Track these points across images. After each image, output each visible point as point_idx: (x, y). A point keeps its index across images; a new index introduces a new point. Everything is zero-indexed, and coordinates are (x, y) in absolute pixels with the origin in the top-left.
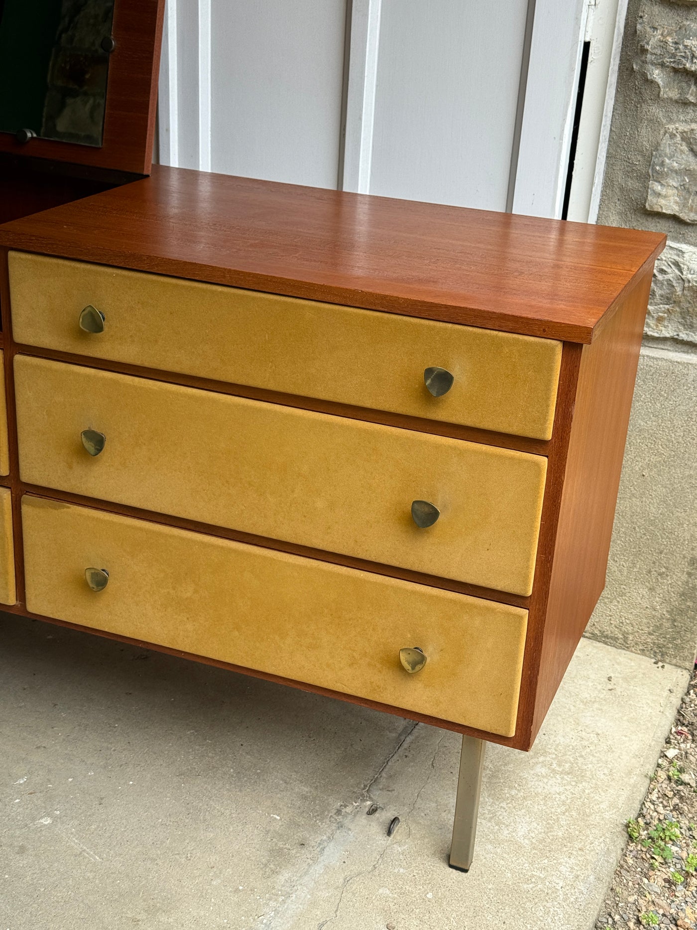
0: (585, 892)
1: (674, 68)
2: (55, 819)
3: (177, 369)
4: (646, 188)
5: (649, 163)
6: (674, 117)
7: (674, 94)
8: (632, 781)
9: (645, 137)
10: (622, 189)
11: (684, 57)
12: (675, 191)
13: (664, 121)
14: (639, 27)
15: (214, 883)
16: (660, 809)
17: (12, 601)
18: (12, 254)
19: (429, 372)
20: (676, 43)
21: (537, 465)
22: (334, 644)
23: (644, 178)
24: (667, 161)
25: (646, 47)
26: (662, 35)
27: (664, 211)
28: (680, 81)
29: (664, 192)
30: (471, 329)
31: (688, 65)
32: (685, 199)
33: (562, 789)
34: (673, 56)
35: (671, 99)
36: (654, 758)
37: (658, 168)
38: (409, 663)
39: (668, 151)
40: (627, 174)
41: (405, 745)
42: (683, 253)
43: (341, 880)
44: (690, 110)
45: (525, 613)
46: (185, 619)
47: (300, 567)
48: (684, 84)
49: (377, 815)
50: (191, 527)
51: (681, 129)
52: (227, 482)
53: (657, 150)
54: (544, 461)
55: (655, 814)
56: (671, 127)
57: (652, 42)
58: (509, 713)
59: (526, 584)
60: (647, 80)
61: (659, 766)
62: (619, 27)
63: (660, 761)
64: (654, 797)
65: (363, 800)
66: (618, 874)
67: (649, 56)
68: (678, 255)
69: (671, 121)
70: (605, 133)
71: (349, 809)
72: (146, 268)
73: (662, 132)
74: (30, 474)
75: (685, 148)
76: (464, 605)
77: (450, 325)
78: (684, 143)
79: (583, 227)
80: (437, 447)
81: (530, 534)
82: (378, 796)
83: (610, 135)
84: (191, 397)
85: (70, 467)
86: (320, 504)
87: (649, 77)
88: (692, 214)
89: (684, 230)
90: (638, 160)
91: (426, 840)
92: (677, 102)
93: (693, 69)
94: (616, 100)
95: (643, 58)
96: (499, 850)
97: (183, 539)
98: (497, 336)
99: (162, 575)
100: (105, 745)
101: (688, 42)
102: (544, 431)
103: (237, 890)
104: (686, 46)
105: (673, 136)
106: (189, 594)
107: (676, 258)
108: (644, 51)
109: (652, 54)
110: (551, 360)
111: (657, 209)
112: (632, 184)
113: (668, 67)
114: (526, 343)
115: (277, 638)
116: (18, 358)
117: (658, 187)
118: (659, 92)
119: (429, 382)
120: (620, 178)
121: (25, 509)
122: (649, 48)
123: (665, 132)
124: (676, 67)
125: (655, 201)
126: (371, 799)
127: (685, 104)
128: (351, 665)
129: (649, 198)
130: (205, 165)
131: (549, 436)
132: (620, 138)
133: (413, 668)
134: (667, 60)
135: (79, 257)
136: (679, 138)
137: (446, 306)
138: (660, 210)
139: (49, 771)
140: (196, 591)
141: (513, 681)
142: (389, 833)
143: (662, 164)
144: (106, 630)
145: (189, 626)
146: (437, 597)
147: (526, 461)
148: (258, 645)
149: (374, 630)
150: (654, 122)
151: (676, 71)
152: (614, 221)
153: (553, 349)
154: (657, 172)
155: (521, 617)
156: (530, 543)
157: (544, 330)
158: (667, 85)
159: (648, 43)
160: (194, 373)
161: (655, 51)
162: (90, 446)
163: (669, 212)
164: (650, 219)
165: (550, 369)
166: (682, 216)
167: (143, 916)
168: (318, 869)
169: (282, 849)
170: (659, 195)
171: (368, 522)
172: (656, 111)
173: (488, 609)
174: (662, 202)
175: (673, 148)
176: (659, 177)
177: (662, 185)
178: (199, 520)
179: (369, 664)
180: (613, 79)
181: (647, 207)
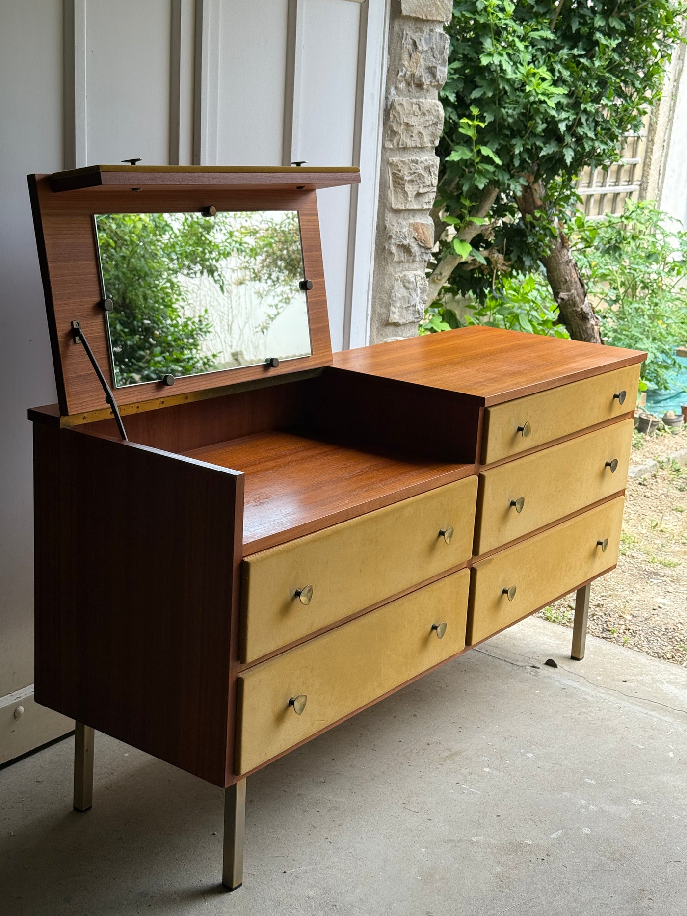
4: (389, 311)
5: (390, 297)
6: (396, 270)
7: (397, 258)
9: (387, 285)
10: (379, 314)
11: (402, 238)
12: (398, 309)
13: (393, 273)
17: (463, 647)
20: (400, 232)
23: (388, 306)
24: (397, 294)
26: (396, 228)
28: (399, 251)
29: (396, 311)
31: (404, 242)
34: (399, 238)
35: (396, 261)
37: (394, 299)
38: (605, 547)
39: (396, 288)
40: (380, 306)
44: (401, 265)
48: (400, 253)
51: (400, 276)
53: (393, 289)
56: (397, 276)
57: (394, 233)
60: (390, 253)
62: (374, 228)
65: (526, 669)
67: (392, 240)
73: (393, 279)
75: (402, 285)
76: (611, 506)
78: (401, 283)
80: (611, 431)
83: (373, 287)
87: (392, 251)
90: (384, 296)
92: (398, 262)
93: (406, 244)
94: (375, 267)
95: (389, 242)
104: (404, 233)
105: (398, 280)
108: (390, 237)
109: (393, 238)
111: (394, 321)
112: (383, 310)
113: (397, 244)
117: (393, 309)
118: (394, 258)
121: (478, 574)
122: (392, 236)
123: (395, 279)
125: (393, 317)
127: (401, 262)
129: (391, 315)
132: (377, 287)
134: (398, 241)
136: (400, 281)
143: (395, 296)
150: (390, 274)
151: (399, 245)
154: (393, 301)
158: (395, 254)
163: (397, 321)
166: (400, 322)
170: (394, 313)
172: (390, 268)
173: (617, 502)
174: (395, 316)
175: (398, 286)
176: (394, 303)
177: (395, 307)
180: (373, 255)
181: (390, 321)
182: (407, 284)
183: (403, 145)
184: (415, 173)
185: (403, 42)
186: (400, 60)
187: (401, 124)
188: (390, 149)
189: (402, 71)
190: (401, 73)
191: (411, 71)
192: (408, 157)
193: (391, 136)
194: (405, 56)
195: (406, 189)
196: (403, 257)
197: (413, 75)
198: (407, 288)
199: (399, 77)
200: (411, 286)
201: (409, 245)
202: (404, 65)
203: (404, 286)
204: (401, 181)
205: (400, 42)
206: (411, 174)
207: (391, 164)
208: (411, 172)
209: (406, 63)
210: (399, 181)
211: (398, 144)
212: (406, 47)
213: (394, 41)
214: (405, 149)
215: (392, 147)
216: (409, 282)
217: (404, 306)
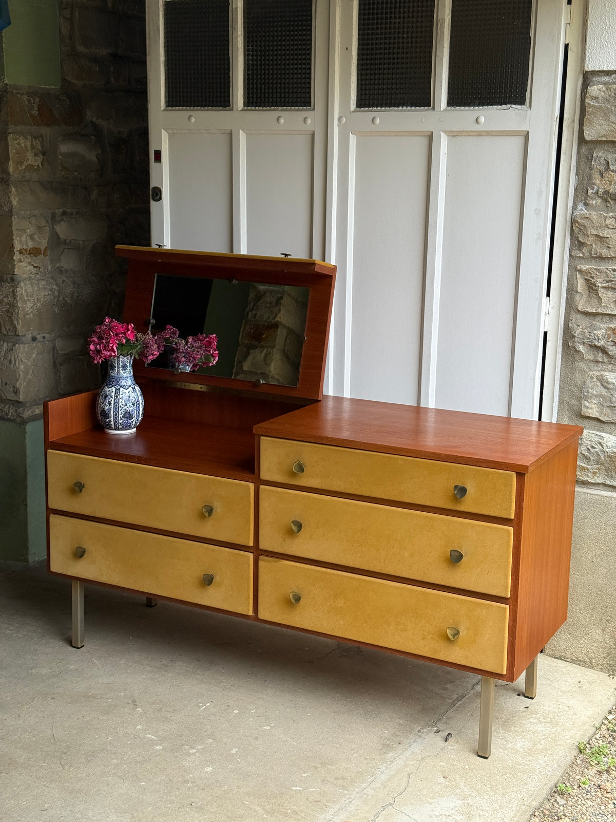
0: (551, 771)
1: (589, 344)
2: (272, 727)
3: (338, 489)
4: (581, 404)
5: (581, 391)
6: (592, 368)
7: (591, 357)
8: (585, 728)
9: (578, 378)
10: (568, 405)
11: (594, 339)
12: (596, 405)
13: (587, 371)
14: (570, 325)
15: (354, 755)
16: (600, 742)
17: (251, 613)
18: (261, 437)
19: (456, 487)
20: (589, 333)
21: (508, 531)
22: (414, 628)
23: (579, 399)
24: (590, 390)
25: (574, 334)
26: (582, 328)
27: (591, 416)
28: (594, 351)
29: (590, 406)
30: (474, 467)
31: (596, 343)
32: (602, 409)
33: (544, 729)
34: (589, 339)
35: (590, 360)
36: (600, 719)
37: (586, 394)
38: (451, 635)
39: (590, 385)
40: (570, 397)
41: (457, 705)
42: (603, 437)
43: (420, 758)
44: (600, 365)
45: (507, 606)
46: (339, 618)
47: (398, 588)
48: (596, 353)
49: (440, 733)
50: (344, 570)
51: (596, 374)
52: (361, 545)
53: (584, 385)
54: (511, 529)
55: (597, 744)
56: (591, 373)
57: (577, 332)
58: (503, 660)
59: (507, 591)
60: (576, 350)
61: (603, 723)
62: (561, 326)
63: (604, 721)
64: (597, 736)
65: (433, 727)
66: (571, 766)
67: (576, 339)
68: (601, 439)
69: (590, 370)
70: (558, 376)
71: (425, 730)
72: (325, 442)
73: (586, 376)
74: (264, 545)
75: (599, 384)
76: (477, 604)
77: (465, 466)
78: (598, 381)
79: (550, 424)
80: (461, 523)
81: (507, 566)
82: (440, 726)
83: (560, 378)
84: (345, 503)
85: (284, 540)
86: (406, 554)
87: (577, 349)
88: (606, 418)
89: (603, 425)
90: (575, 390)
91: (466, 746)
92: (593, 361)
93: (599, 345)
94: (562, 360)
95: (574, 340)
96: (506, 752)
97: (339, 575)
98: (486, 470)
99: (328, 595)
100: (294, 698)
101: (595, 332)
102: (510, 514)
103: (366, 759)
104: (595, 334)
105: (592, 378)
106: (341, 605)
107: (599, 440)
108: (574, 336)
109: (578, 338)
110: (511, 481)
111: (587, 415)
112: (573, 402)
113: (586, 344)
114: (500, 474)
115: (386, 626)
116: (262, 487)
117: (587, 404)
118: (583, 356)
119: (456, 492)
120: (567, 399)
121: (261, 563)
122: (576, 335)
123: (588, 376)
124: (591, 344)
125: (586, 410)
126: (436, 727)
127: (597, 362)
128: (423, 639)
129: (583, 409)
130: (347, 394)
131: (513, 517)
132: (565, 379)
133: (454, 638)
134: (585, 341)
135: (294, 438)
136: (595, 379)
137: (463, 457)
138: (589, 415)
139: (266, 708)
140: (345, 603)
141: (503, 643)
142: (446, 740)
143: (588, 392)
144: (299, 626)
145: (341, 622)
146: (464, 600)
147: (503, 529)
148: (376, 630)
149: (434, 619)
150: (582, 371)
151: (591, 346)
152: (566, 421)
153: (511, 476)
154: (585, 396)
155: (505, 609)
156: (507, 570)
157: (507, 467)
158: (587, 353)
159: (575, 333)
160: (346, 491)
161: (579, 336)
162: (295, 528)
163: (594, 416)
164: (584, 420)
165: (511, 485)
166: (601, 418)
167: (319, 765)
168: (408, 753)
169: (388, 744)
170: (588, 407)
171: (430, 562)
172: (582, 365)
173: (489, 605)
174: (590, 411)
175: (593, 384)
176: (587, 398)
177: (589, 402)
178: (347, 565)
179: (432, 638)
180: (560, 349)
181: (582, 413)
182: (605, 384)
183: (596, 254)
184: (613, 281)
185: (593, 163)
186: (590, 179)
187: (588, 236)
188: (580, 257)
189: (593, 189)
190: (590, 191)
191: (604, 188)
192: (603, 267)
193: (580, 246)
194: (596, 175)
195: (600, 295)
196: (600, 357)
197: (606, 192)
198: (607, 388)
199: (589, 194)
200: (611, 386)
201: (604, 347)
202: (594, 184)
203: (602, 385)
204: (594, 287)
205: (589, 163)
206: (608, 282)
207: (580, 271)
208: (608, 279)
209: (598, 182)
210: (591, 288)
211: (591, 254)
212: (597, 168)
213: (582, 163)
214: (601, 258)
215: (581, 255)
216: (608, 383)
217: (605, 404)
